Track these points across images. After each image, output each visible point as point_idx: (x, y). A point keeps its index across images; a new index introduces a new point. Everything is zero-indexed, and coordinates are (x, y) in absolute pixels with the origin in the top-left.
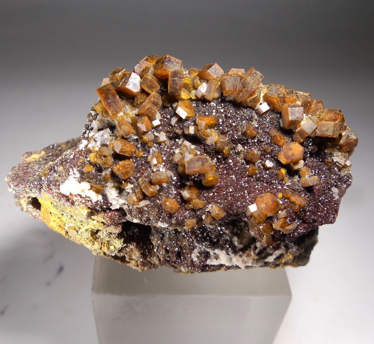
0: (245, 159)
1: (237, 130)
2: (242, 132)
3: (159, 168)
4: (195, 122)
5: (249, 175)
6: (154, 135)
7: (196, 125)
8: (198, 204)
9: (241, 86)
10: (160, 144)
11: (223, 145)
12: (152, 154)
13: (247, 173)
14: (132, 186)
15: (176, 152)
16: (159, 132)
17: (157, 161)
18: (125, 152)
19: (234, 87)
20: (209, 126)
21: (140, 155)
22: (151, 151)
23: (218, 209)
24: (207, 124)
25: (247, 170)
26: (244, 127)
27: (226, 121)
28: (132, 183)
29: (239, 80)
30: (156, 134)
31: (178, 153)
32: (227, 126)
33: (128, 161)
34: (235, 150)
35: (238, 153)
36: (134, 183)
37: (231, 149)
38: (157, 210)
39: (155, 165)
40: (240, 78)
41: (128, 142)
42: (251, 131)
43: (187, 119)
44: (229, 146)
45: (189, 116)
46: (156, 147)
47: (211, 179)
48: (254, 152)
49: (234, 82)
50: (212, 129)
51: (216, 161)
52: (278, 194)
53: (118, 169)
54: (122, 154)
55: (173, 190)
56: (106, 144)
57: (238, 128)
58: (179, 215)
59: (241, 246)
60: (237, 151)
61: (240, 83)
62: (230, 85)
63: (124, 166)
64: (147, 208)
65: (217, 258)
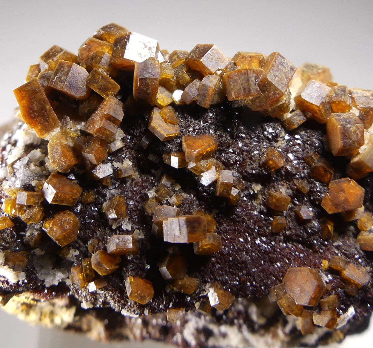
0: (264, 205)
1: (251, 159)
2: (261, 162)
3: (122, 224)
4: (180, 145)
5: (274, 231)
6: (113, 166)
7: (180, 152)
8: (187, 288)
9: (257, 90)
10: (123, 181)
11: (227, 190)
12: (110, 199)
13: (270, 228)
14: (77, 253)
15: (150, 196)
16: (121, 161)
17: (117, 213)
18: (62, 201)
19: (245, 92)
20: (203, 156)
21: (89, 200)
22: (108, 194)
23: (222, 294)
24: (202, 154)
25: (269, 223)
26: (263, 153)
27: (233, 143)
28: (76, 248)
29: (253, 78)
30: (117, 165)
31: (153, 198)
32: (234, 152)
33: (69, 215)
34: (248, 191)
35: (253, 197)
36: (80, 246)
37: (242, 191)
38: (119, 295)
39: (115, 220)
40: (255, 75)
41: (68, 181)
42: (274, 162)
43: (169, 140)
44: (238, 186)
45: (171, 136)
46: (117, 186)
47: (208, 246)
48: (281, 192)
49: (246, 82)
50: (208, 160)
51: (216, 210)
52: (322, 263)
53: (51, 229)
54: (57, 204)
55: (145, 263)
56: (31, 185)
57: (253, 154)
58: (157, 304)
59: (262, 321)
60: (252, 192)
61: (255, 84)
62: (238, 88)
63: (61, 224)
64: (101, 291)
65: (224, 335)
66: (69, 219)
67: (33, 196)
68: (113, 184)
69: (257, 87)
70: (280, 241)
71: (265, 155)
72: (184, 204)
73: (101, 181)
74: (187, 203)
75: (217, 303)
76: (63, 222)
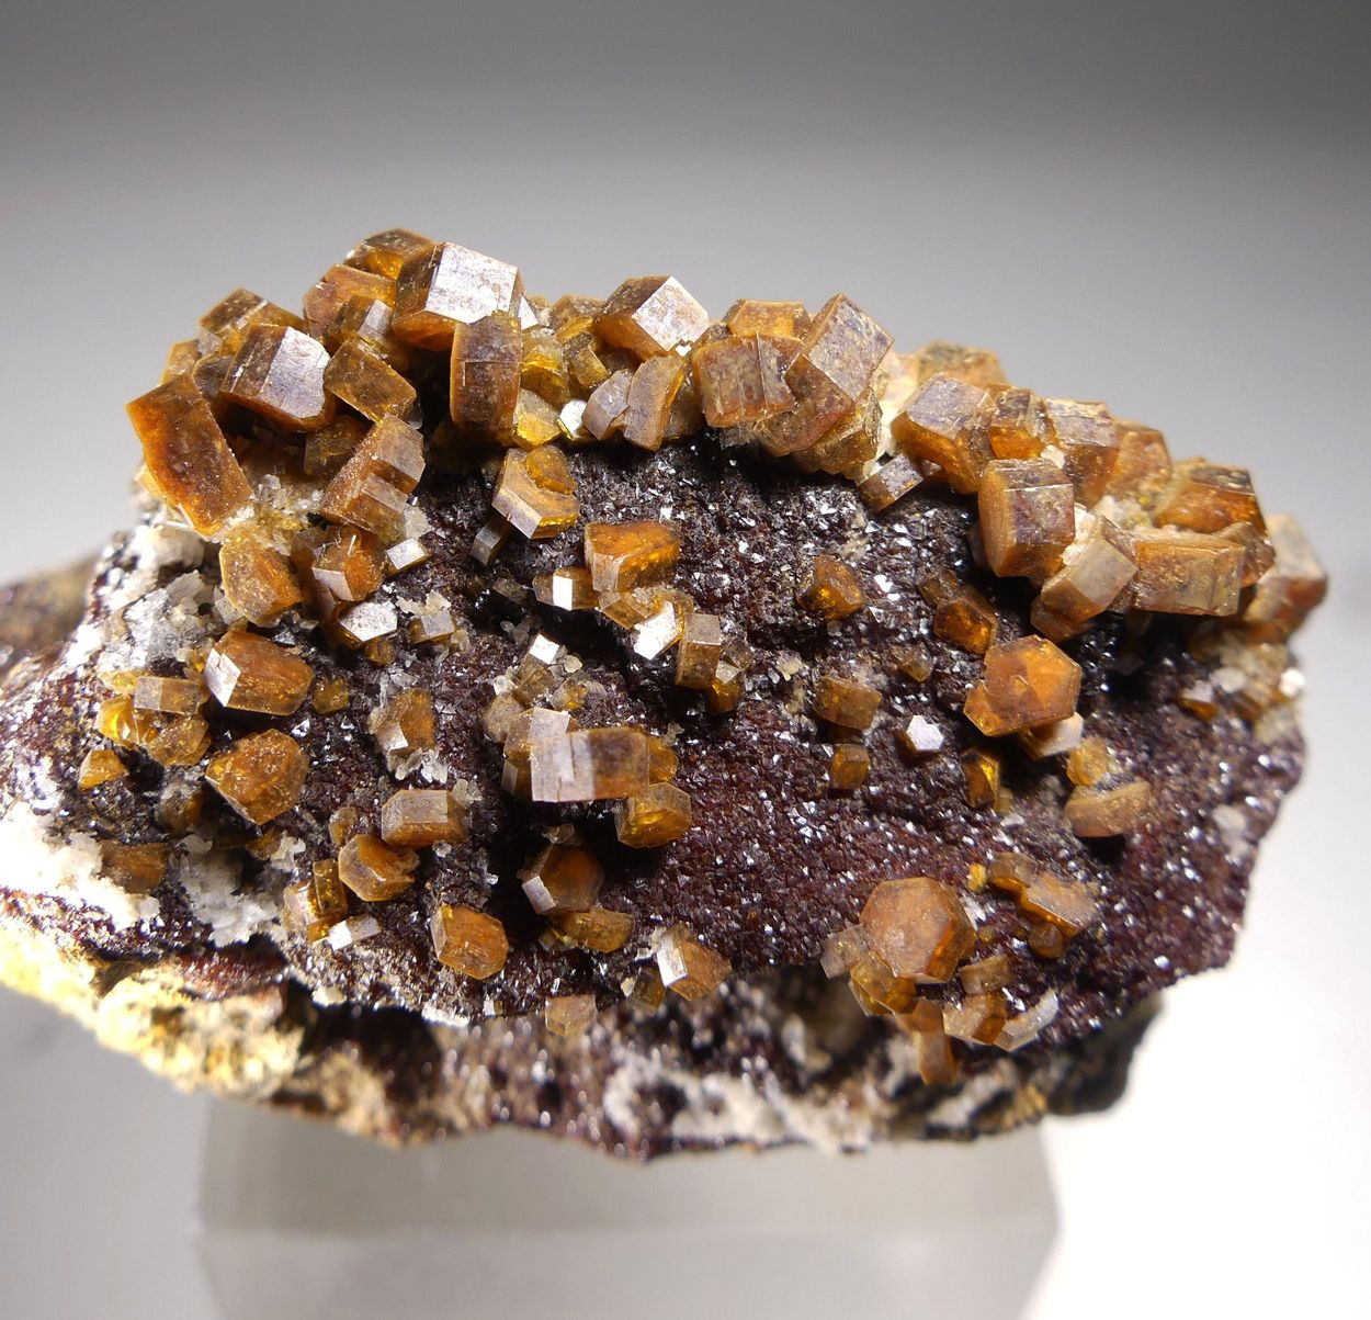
0: (811, 714)
1: (772, 587)
2: (799, 595)
3: (422, 767)
4: (579, 549)
5: (836, 786)
6: (398, 609)
7: (580, 565)
8: (599, 935)
9: (783, 392)
10: (426, 650)
11: (704, 665)
12: (390, 699)
13: (826, 777)
14: (301, 847)
15: (498, 690)
16: (419, 595)
17: (408, 737)
18: (258, 701)
19: (750, 398)
20: (640, 574)
21: (332, 703)
22: (383, 687)
23: (693, 953)
24: (635, 569)
25: (823, 763)
26: (805, 571)
27: (723, 544)
28: (300, 835)
29: (773, 361)
30: (407, 606)
31: (505, 695)
32: (726, 569)
33: (278, 739)
34: (766, 675)
35: (782, 691)
36: (310, 830)
37: (750, 673)
38: (415, 960)
39: (402, 754)
40: (777, 353)
41: (275, 651)
42: (835, 593)
43: (547, 536)
44: (737, 659)
45: (553, 523)
46: (408, 664)
47: (655, 819)
48: (855, 680)
49: (752, 372)
50: (654, 589)
51: (679, 727)
52: (968, 873)
53: (229, 778)
54: (243, 708)
55: (485, 868)
56: (173, 660)
57: (777, 573)
58: (517, 982)
59: (819, 1063)
60: (776, 679)
61: (779, 377)
62: (732, 387)
63: (256, 763)
64: (366, 949)
65: (716, 1107)
66: (276, 751)
67: (179, 689)
68: (400, 662)
69: (783, 384)
70: (854, 813)
71: (811, 575)
72: (588, 708)
73: (364, 648)
74: (598, 706)
75: (680, 976)
76: (262, 758)
